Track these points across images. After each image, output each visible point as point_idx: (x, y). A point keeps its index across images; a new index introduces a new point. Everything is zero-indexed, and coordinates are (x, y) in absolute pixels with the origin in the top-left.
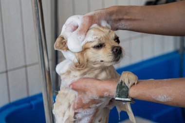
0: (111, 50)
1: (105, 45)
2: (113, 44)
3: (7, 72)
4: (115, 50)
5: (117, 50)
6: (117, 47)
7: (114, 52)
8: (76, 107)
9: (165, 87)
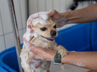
0: (50, 32)
1: (47, 29)
2: (52, 29)
3: (4, 35)
4: (52, 33)
5: (53, 33)
6: (54, 31)
7: (51, 34)
8: (31, 58)
9: (81, 58)
